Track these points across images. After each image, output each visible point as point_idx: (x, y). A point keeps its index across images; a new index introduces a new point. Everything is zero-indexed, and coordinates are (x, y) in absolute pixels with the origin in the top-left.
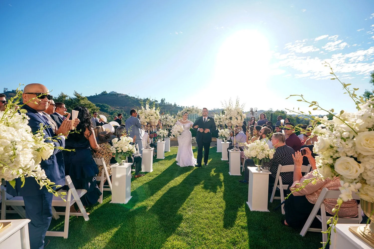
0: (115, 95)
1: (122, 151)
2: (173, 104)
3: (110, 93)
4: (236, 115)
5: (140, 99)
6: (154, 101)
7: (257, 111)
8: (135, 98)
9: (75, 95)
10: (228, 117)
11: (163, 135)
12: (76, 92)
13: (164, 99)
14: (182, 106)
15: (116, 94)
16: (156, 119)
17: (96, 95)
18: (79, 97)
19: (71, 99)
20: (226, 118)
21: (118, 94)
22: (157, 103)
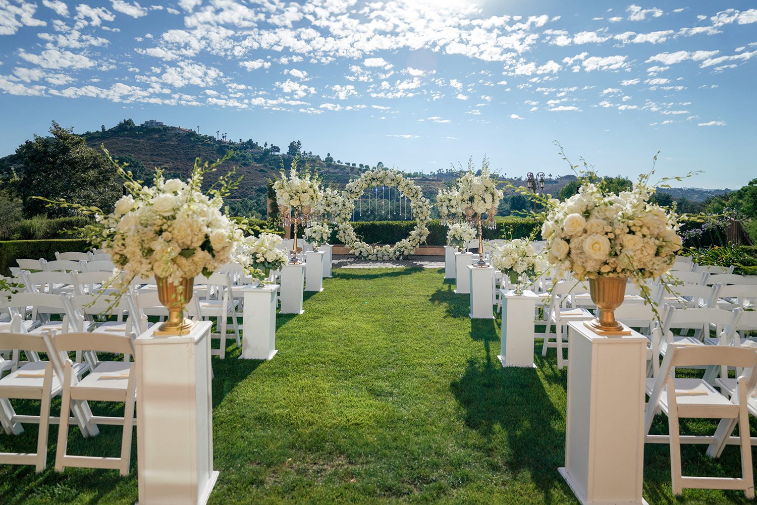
0: (159, 131)
1: (266, 259)
2: (323, 158)
3: (142, 125)
4: (481, 192)
5: (230, 143)
6: (269, 147)
7: (544, 181)
8: (214, 139)
10: (466, 197)
11: (320, 237)
13: (299, 144)
14: (348, 164)
15: (162, 128)
16: (312, 199)
17: (103, 129)
18: (66, 139)
20: (461, 198)
21: (166, 129)
22: (277, 153)
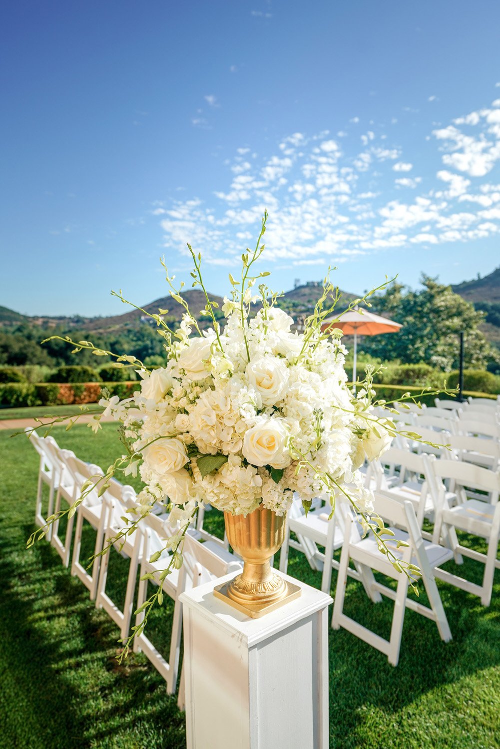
9: (424, 284)
12: (424, 275)
18: (432, 289)
19: (415, 296)
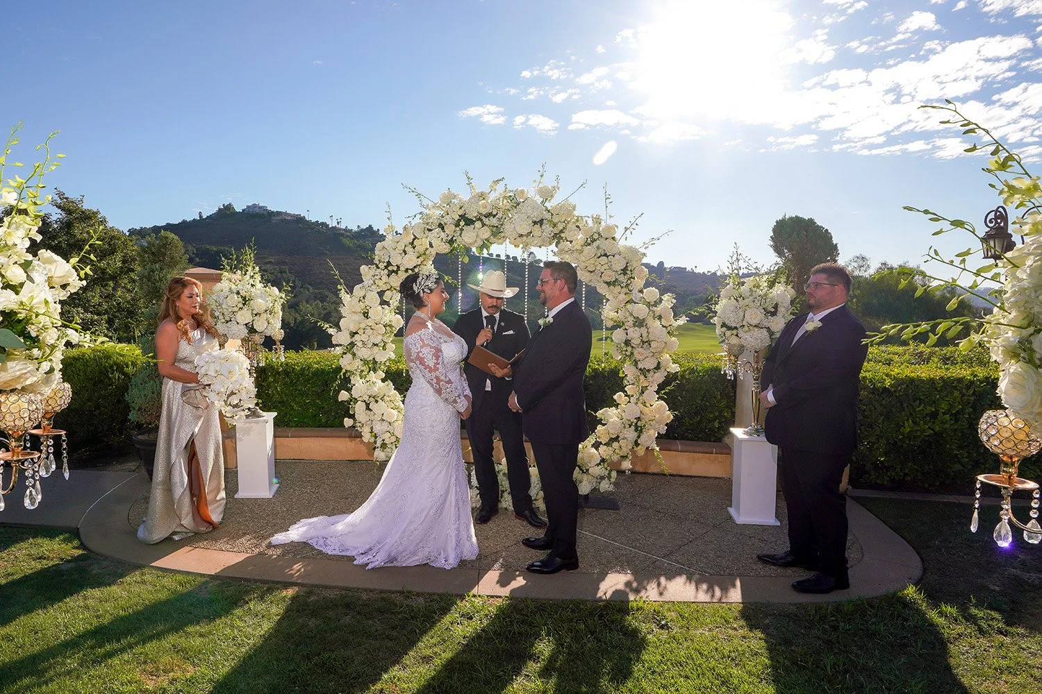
0: (262, 216)
3: (243, 210)
5: (346, 230)
8: (327, 226)
15: (266, 213)
17: (201, 217)
21: (271, 214)
